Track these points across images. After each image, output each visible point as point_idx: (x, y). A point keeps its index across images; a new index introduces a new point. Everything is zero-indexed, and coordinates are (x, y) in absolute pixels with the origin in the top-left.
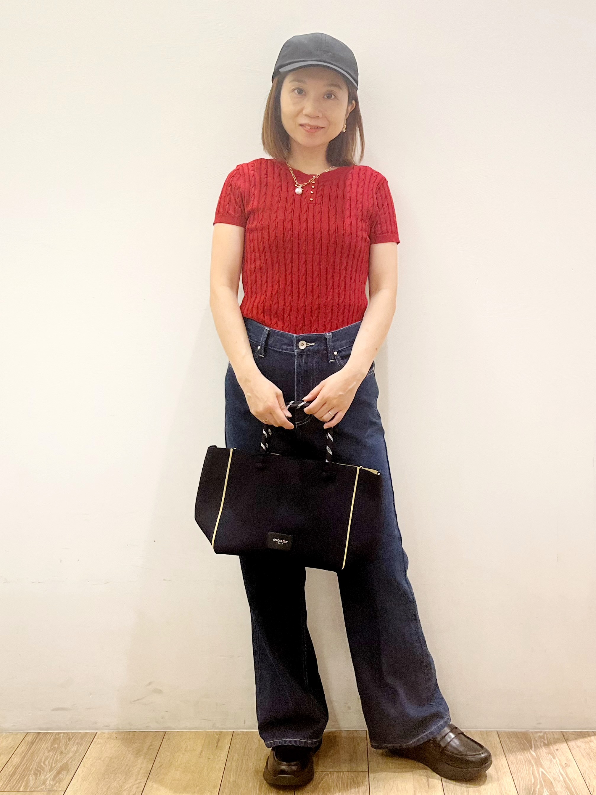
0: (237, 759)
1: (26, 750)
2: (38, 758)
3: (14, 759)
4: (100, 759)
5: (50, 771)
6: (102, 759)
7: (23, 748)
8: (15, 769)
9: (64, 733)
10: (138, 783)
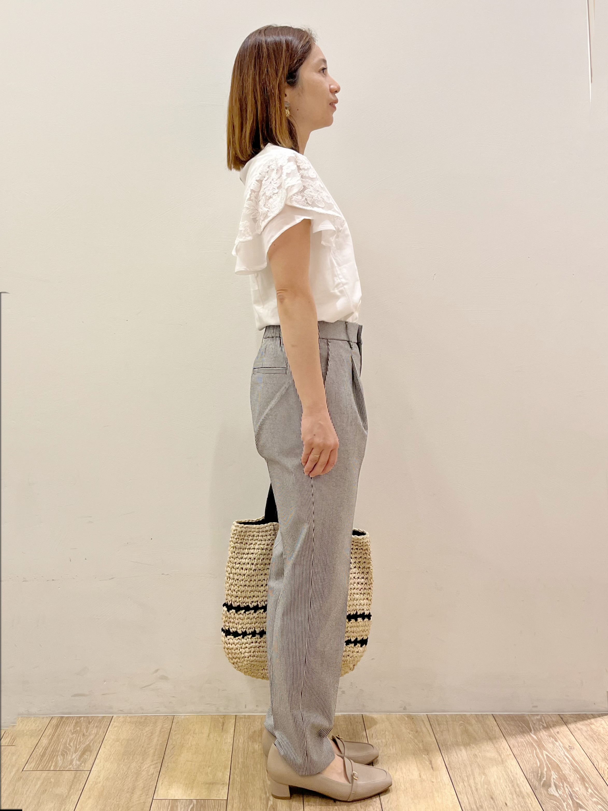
0: (242, 742)
1: (52, 733)
2: (64, 740)
3: (43, 741)
4: (118, 741)
5: (75, 752)
6: (120, 741)
7: (50, 731)
8: (45, 750)
9: (84, 717)
10: (154, 764)
